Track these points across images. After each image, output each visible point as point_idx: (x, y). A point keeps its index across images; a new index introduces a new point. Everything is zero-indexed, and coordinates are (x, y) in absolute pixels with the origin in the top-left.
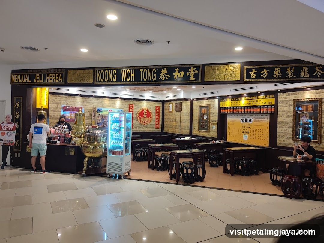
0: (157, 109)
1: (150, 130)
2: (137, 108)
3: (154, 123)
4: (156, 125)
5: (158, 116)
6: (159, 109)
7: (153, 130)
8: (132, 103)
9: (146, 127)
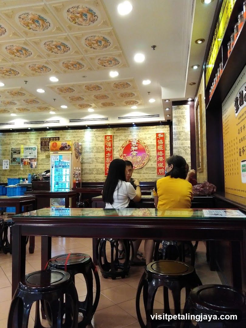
0: (157, 139)
1: (146, 179)
2: (119, 140)
3: (155, 165)
4: (158, 168)
5: (161, 152)
6: (163, 139)
7: (152, 179)
8: (109, 132)
9: (138, 173)
